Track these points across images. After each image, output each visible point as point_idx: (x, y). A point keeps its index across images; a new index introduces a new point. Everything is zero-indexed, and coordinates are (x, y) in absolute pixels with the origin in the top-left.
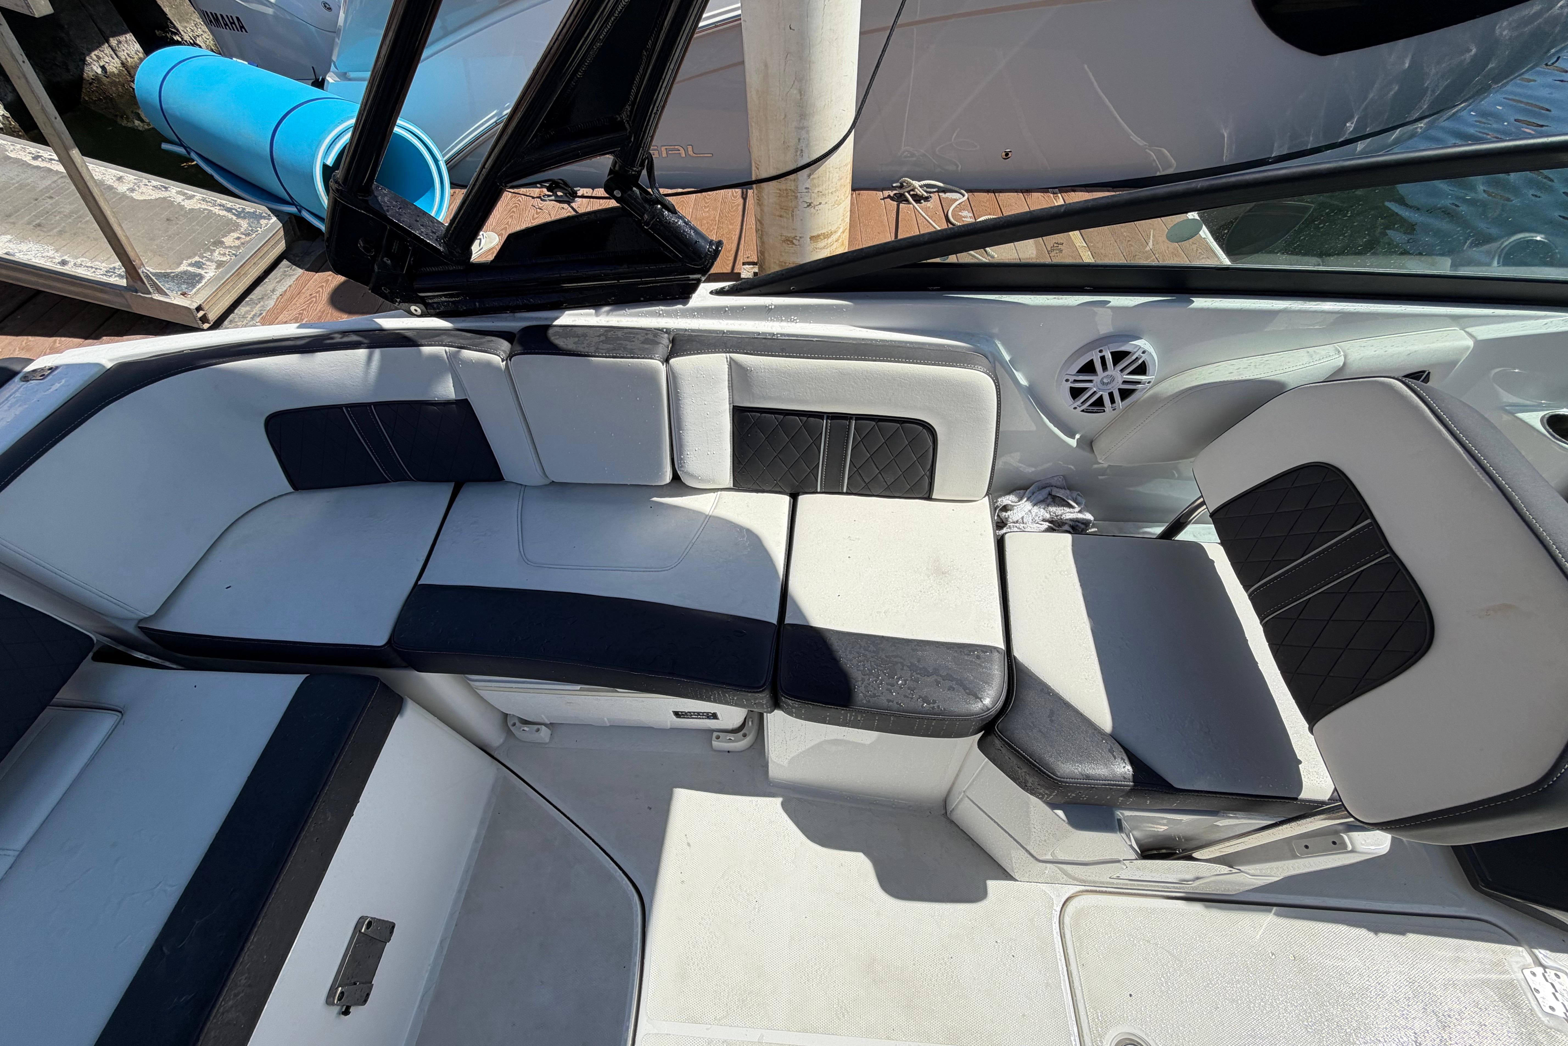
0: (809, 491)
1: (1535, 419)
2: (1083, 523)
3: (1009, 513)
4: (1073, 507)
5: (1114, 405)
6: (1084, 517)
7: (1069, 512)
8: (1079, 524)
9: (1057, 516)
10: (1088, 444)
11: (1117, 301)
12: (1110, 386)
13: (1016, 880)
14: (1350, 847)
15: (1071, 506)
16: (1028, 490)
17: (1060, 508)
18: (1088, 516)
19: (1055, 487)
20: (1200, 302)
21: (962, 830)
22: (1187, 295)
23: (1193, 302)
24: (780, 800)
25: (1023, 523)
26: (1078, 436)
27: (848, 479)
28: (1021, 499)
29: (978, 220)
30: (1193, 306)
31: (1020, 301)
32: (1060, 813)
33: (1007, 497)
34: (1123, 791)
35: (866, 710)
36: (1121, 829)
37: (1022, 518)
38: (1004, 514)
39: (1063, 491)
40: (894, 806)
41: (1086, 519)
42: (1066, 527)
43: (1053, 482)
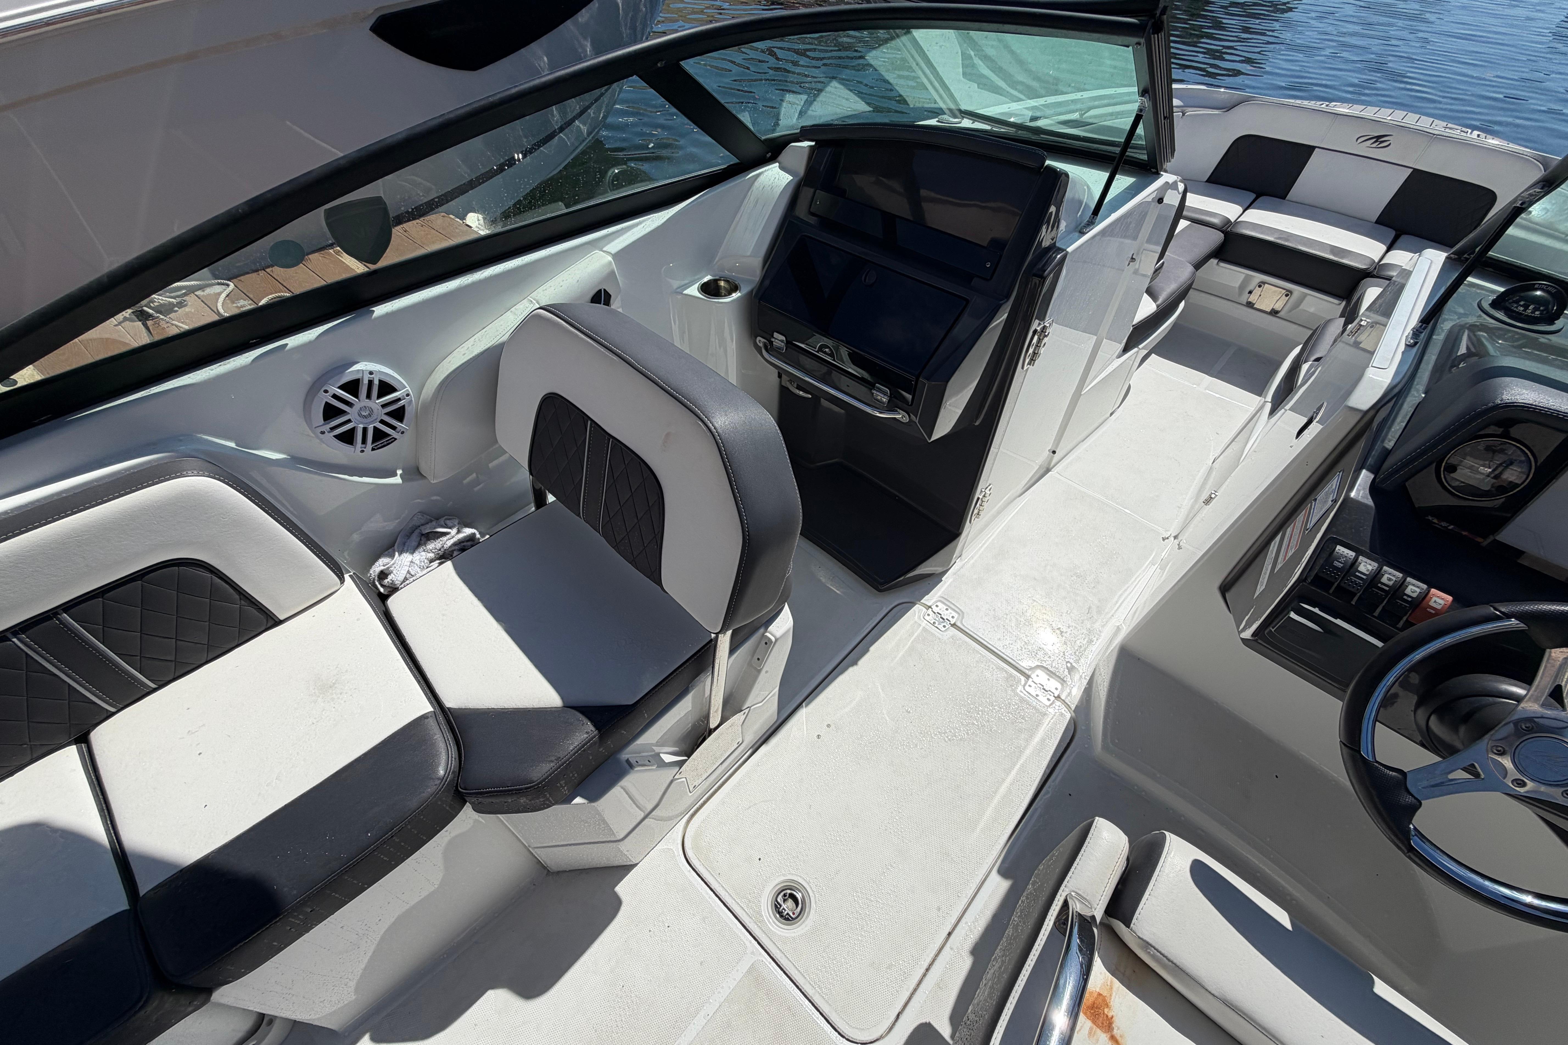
0: (98, 721)
1: (694, 291)
2: (468, 541)
3: (390, 577)
4: (448, 533)
5: (397, 430)
6: (465, 534)
7: (447, 540)
8: (465, 544)
9: (440, 550)
10: (414, 473)
11: (294, 341)
12: (374, 417)
13: (636, 865)
14: (773, 639)
15: (444, 534)
16: (396, 544)
17: (437, 541)
18: (468, 531)
19: (422, 525)
20: (380, 310)
21: (570, 871)
22: (365, 309)
23: (374, 311)
24: (367, 1037)
25: (413, 576)
26: (399, 472)
27: (140, 673)
28: (392, 556)
29: (261, 304)
30: (375, 315)
31: (176, 385)
32: (578, 800)
33: (377, 564)
34: (595, 743)
35: (305, 897)
36: (631, 766)
37: (408, 572)
38: (386, 581)
39: (428, 526)
40: (496, 915)
41: (467, 536)
42: (455, 553)
43: (416, 521)
